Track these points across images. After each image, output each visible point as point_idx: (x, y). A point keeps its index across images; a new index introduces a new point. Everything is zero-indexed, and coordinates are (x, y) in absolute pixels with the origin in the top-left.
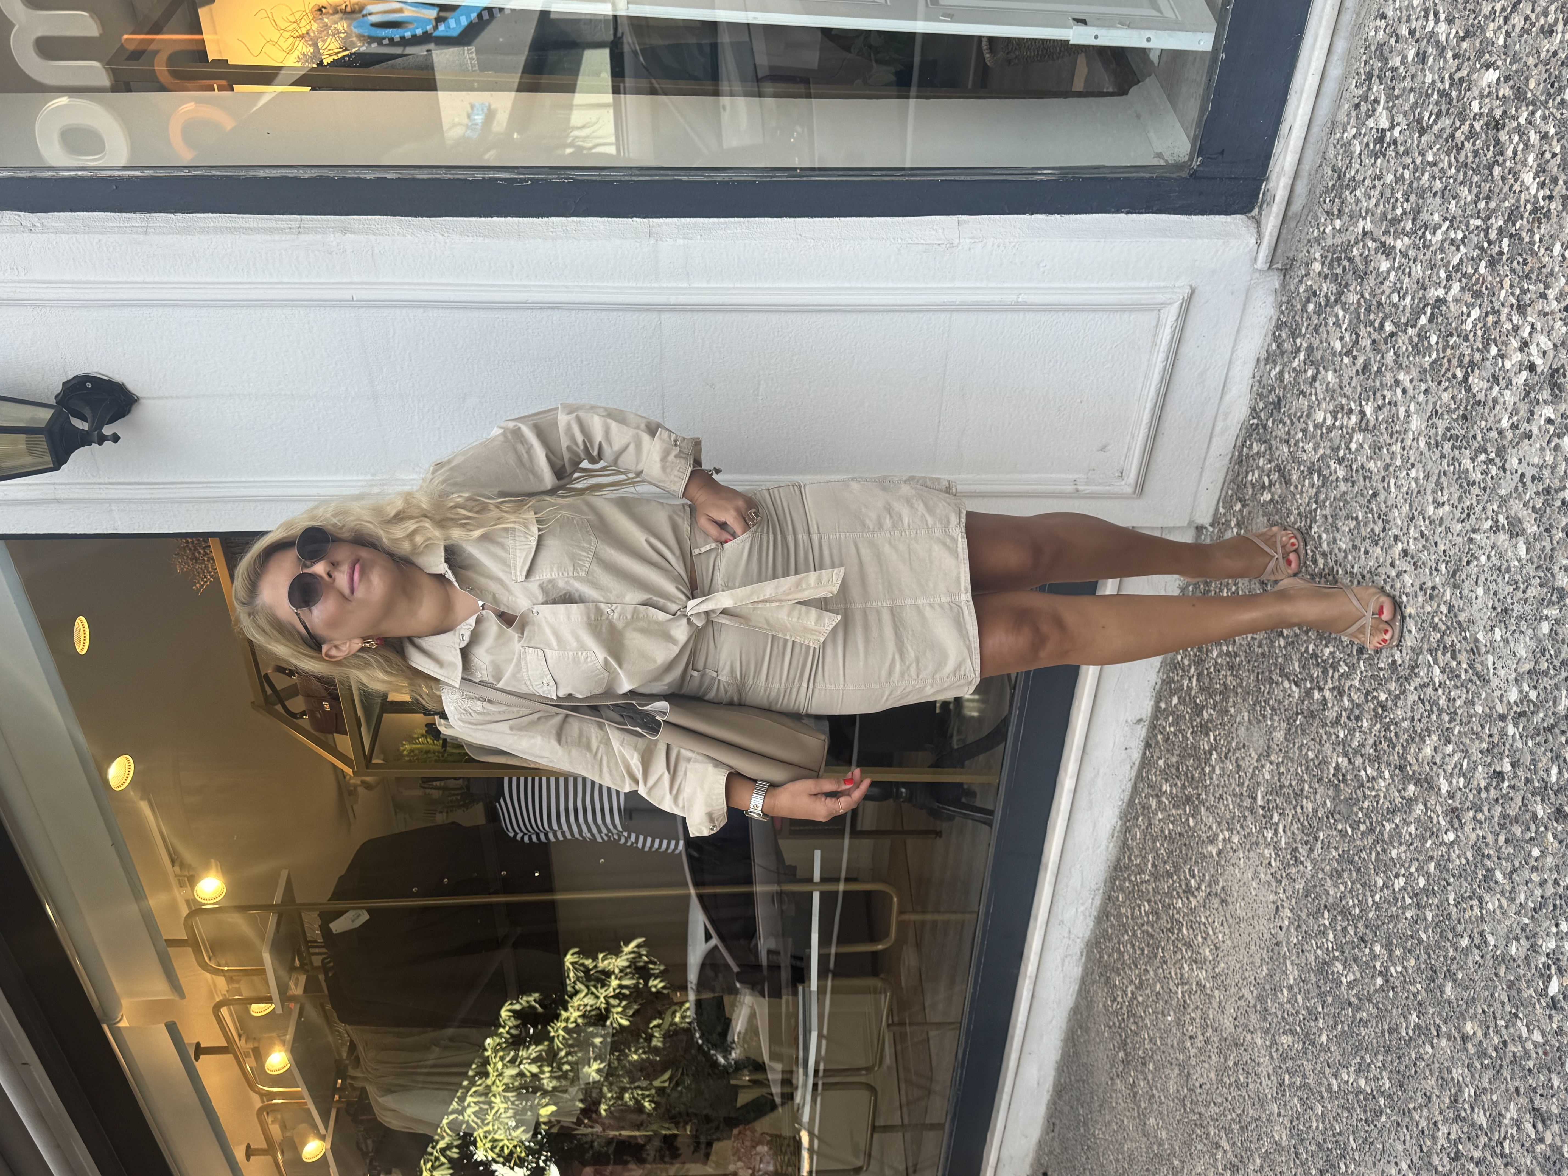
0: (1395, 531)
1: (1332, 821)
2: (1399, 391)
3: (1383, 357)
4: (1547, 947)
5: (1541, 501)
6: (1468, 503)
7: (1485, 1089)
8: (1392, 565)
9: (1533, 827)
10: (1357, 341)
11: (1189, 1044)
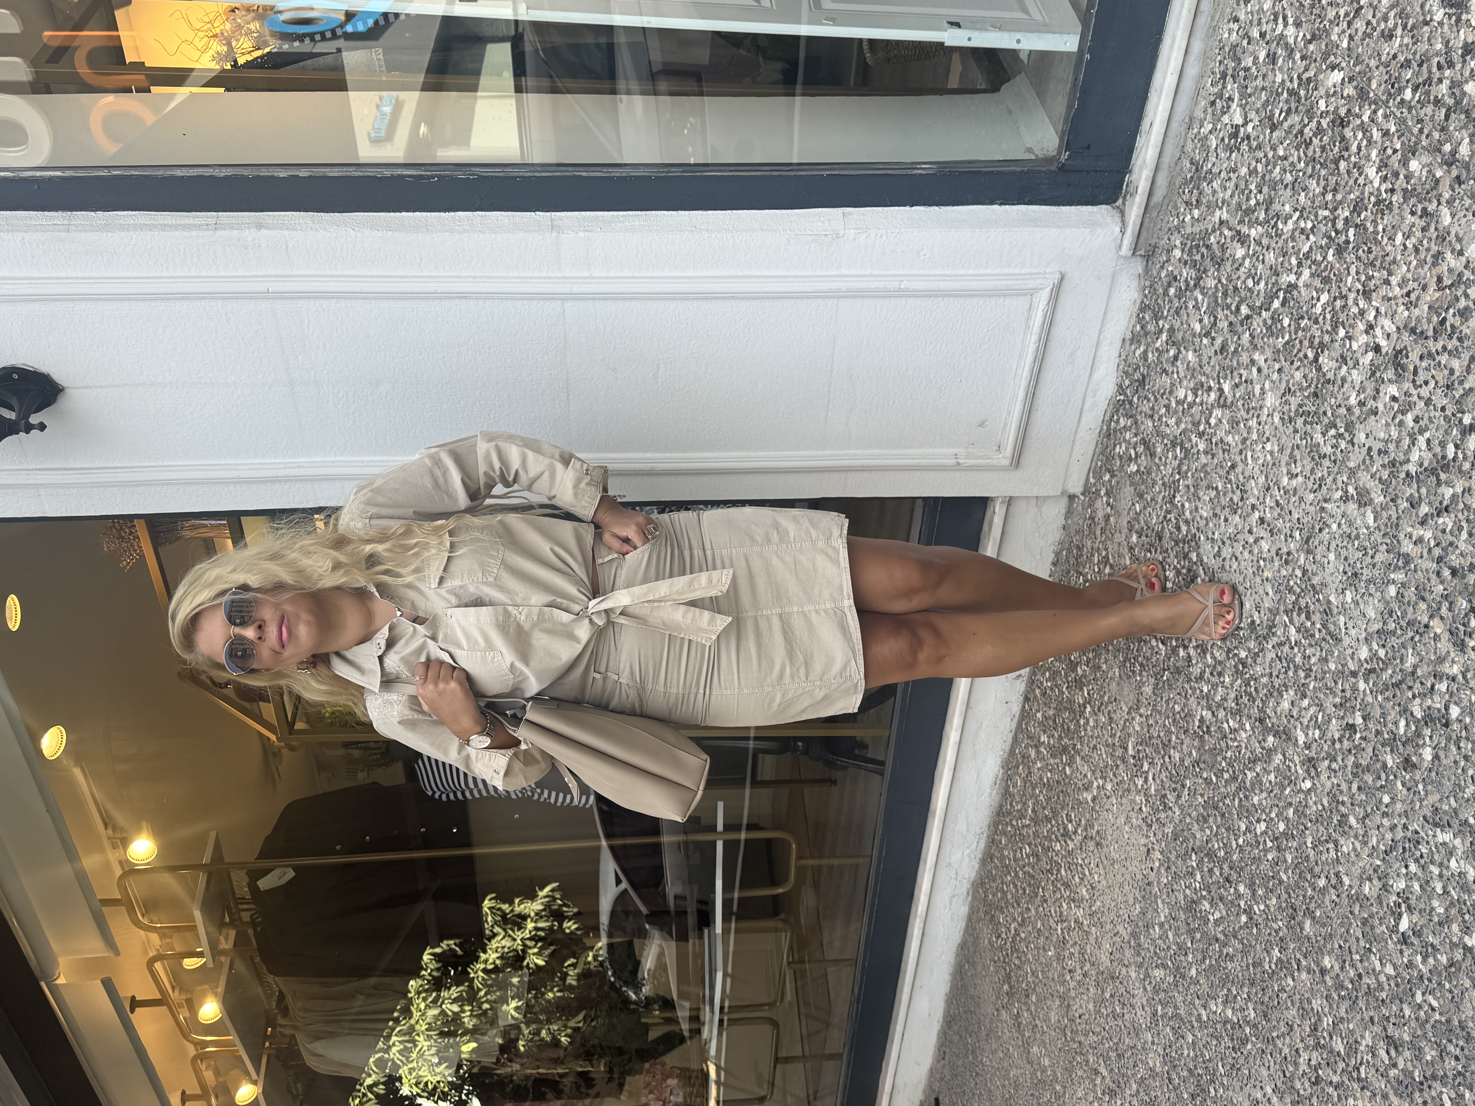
0: (1252, 500)
1: (1198, 770)
2: (1254, 370)
3: (1239, 338)
4: (1397, 887)
5: (1387, 472)
6: (1320, 475)
7: (1342, 1018)
8: (1250, 532)
9: (1383, 776)
10: (1215, 324)
11: (1068, 978)
